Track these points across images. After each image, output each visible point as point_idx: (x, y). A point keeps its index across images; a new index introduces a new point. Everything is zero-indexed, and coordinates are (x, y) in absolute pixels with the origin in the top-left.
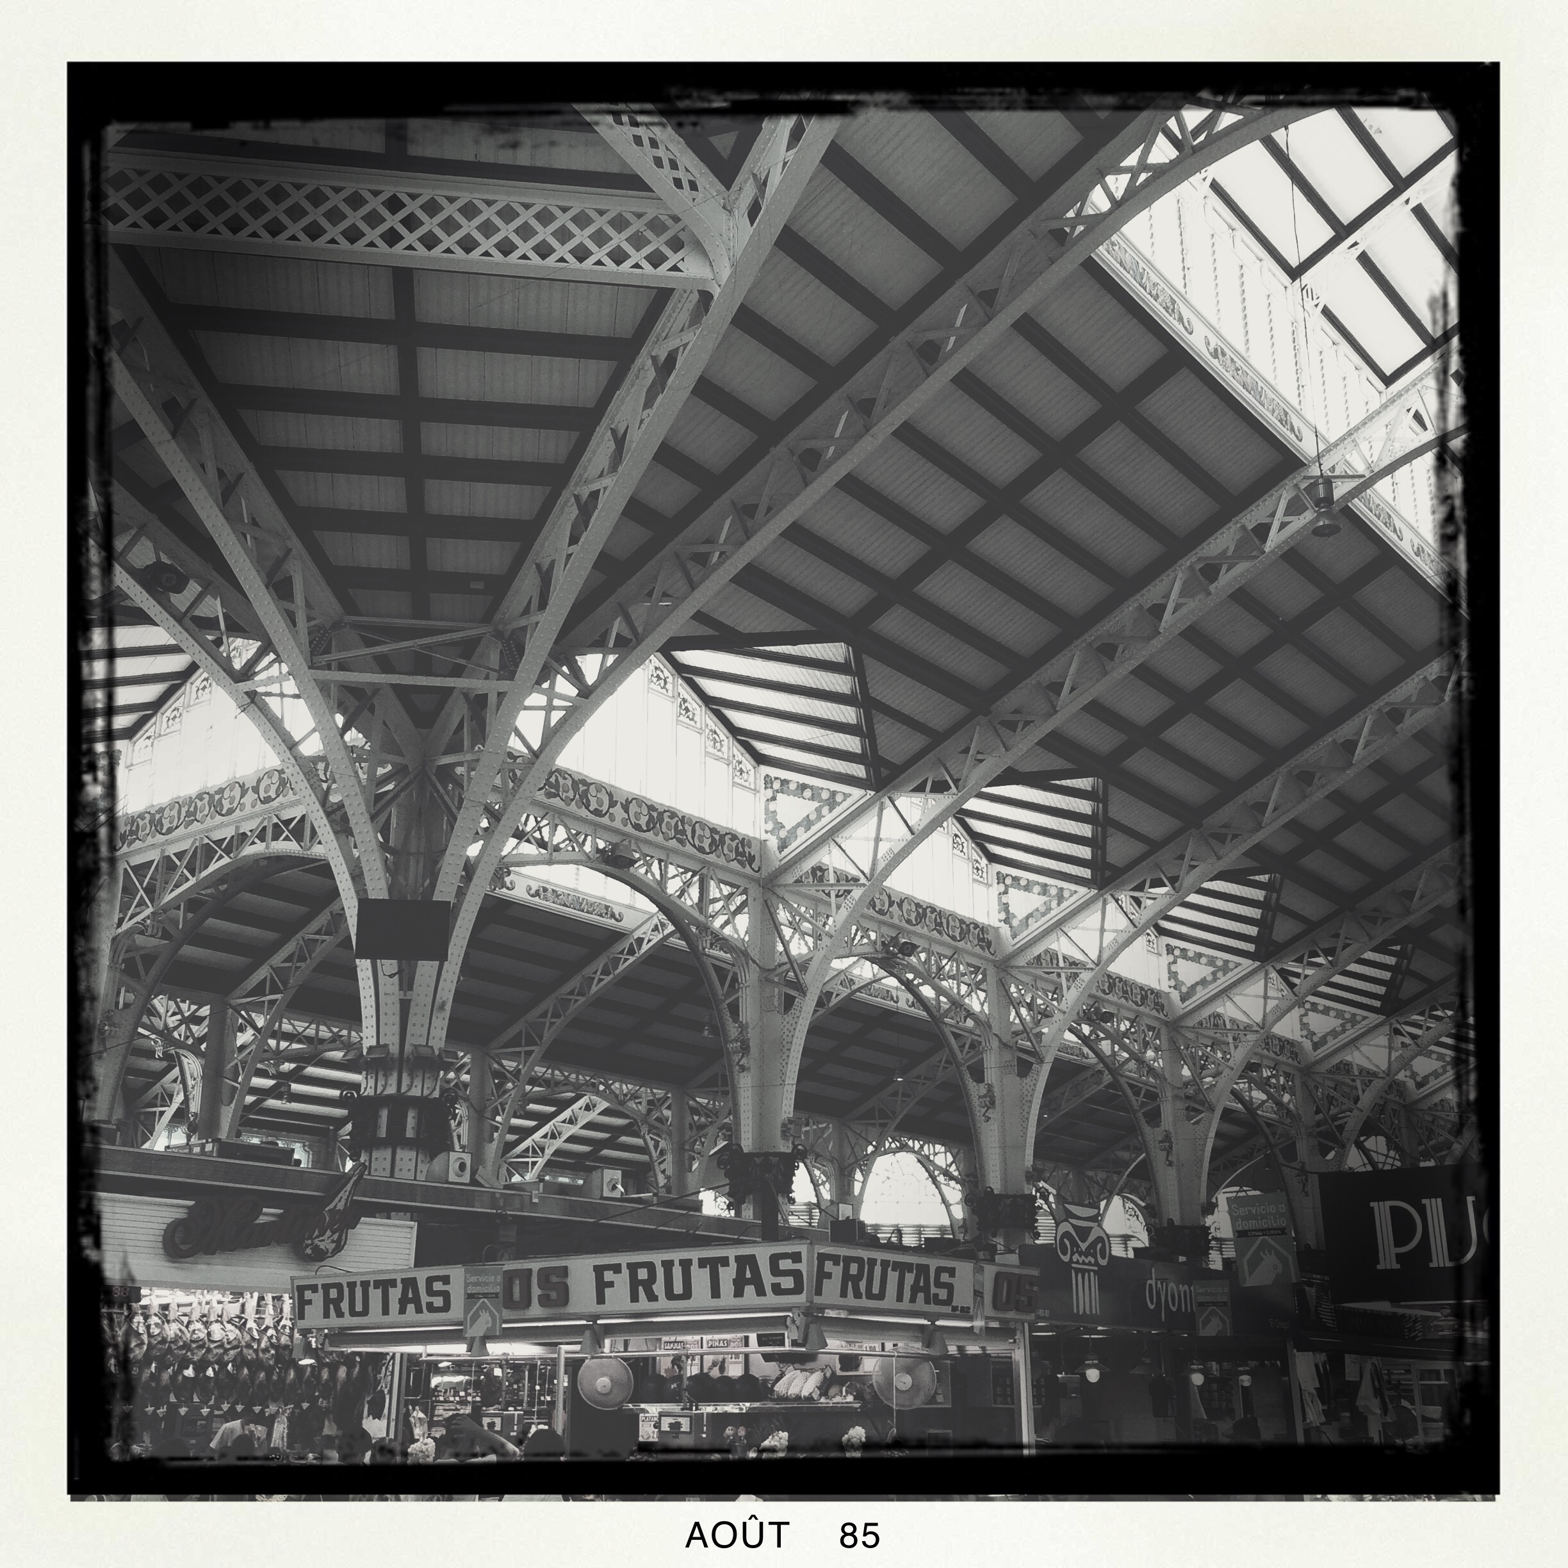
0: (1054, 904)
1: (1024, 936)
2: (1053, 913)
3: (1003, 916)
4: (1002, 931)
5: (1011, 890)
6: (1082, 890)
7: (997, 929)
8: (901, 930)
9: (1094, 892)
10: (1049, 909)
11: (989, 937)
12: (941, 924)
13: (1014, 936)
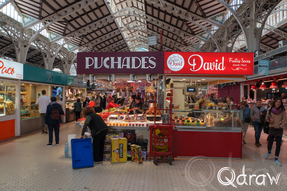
0: (32, 21)
1: (27, 25)
2: (32, 22)
3: (23, 22)
4: (23, 24)
5: (25, 18)
6: (37, 20)
7: (22, 24)
8: (4, 20)
9: (39, 20)
10: (31, 22)
11: (21, 25)
12: (12, 21)
13: (25, 25)
